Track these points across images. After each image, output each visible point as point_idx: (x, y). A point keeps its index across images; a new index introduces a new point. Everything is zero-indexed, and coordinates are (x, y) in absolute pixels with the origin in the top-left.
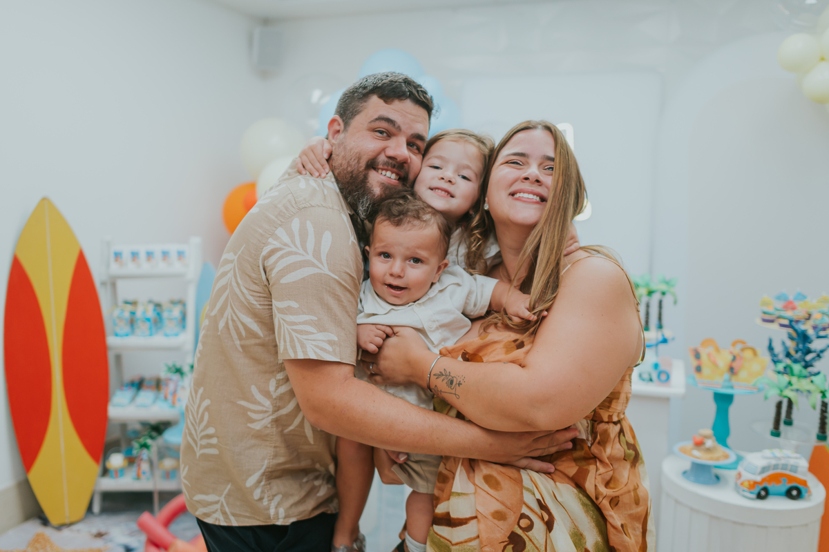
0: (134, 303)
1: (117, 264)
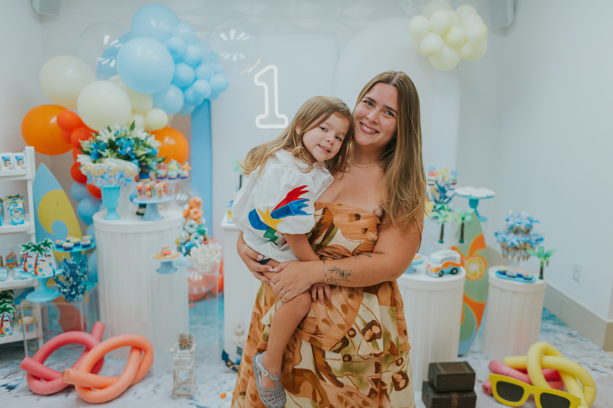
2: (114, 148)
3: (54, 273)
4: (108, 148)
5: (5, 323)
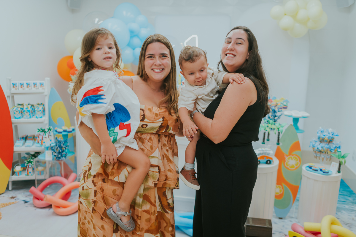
0: (22, 105)
1: (14, 89)
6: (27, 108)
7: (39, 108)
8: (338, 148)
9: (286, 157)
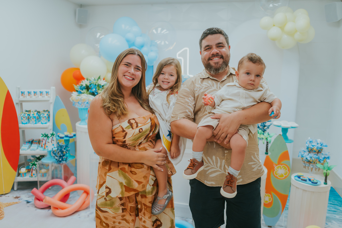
0: (29, 111)
1: (23, 96)
2: (88, 89)
3: (52, 149)
4: (85, 89)
5: (33, 171)
6: (33, 114)
7: (44, 115)
8: (326, 158)
9: (275, 166)
